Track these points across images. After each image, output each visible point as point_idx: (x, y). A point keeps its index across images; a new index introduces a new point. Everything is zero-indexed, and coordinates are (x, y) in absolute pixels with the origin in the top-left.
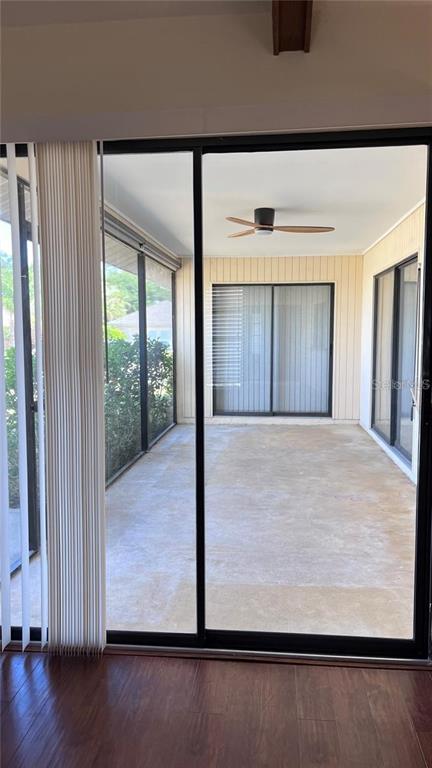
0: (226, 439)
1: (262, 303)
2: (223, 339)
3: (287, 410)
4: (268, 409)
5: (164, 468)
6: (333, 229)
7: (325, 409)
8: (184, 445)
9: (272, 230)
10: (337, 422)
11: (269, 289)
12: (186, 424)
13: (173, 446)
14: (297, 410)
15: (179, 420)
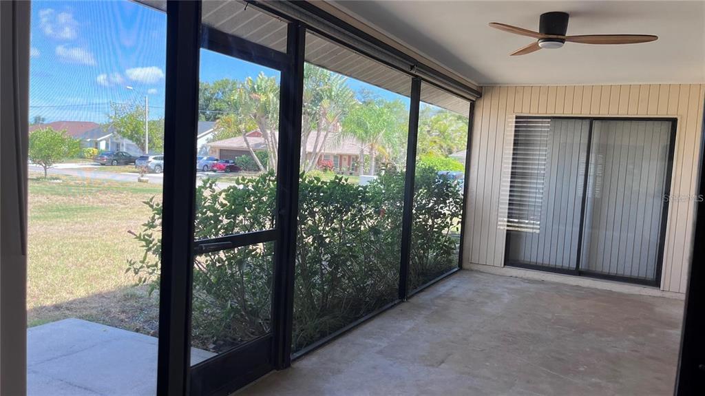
0: (506, 299)
1: (577, 140)
2: (524, 175)
3: (599, 269)
4: (573, 265)
5: (408, 327)
6: (655, 38)
7: (651, 275)
8: (453, 299)
9: (563, 41)
10: (667, 295)
11: (586, 124)
12: (472, 270)
13: (440, 297)
14: (613, 271)
15: (465, 265)
